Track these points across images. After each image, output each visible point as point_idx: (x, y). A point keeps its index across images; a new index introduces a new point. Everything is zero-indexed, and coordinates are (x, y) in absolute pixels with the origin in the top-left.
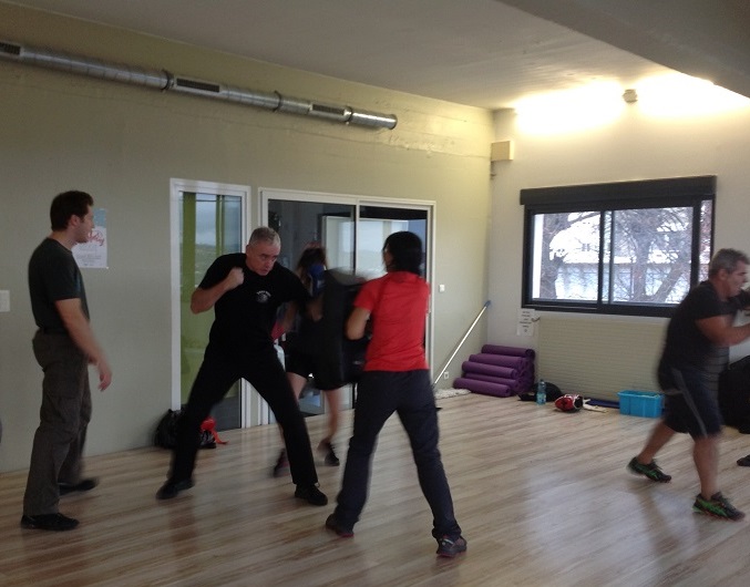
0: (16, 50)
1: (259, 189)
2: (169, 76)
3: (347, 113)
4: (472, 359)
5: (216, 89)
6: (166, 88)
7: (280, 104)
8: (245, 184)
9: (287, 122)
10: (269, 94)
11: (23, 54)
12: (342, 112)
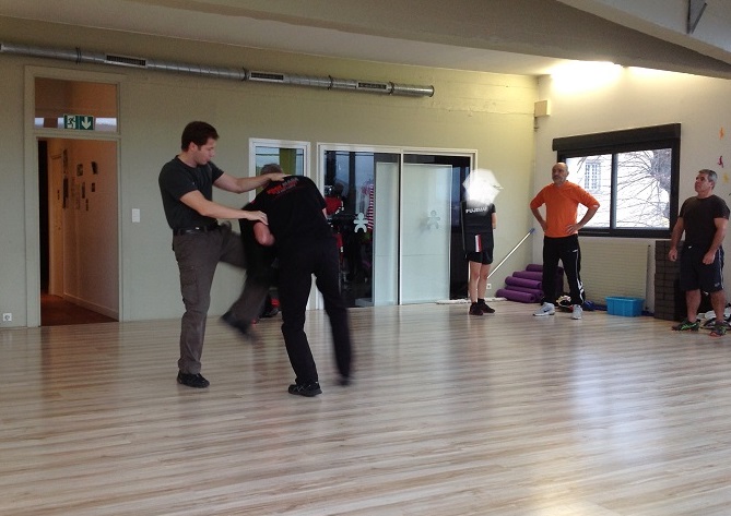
0: (143, 63)
1: (318, 144)
2: (246, 71)
3: (389, 87)
4: (515, 275)
5: (281, 77)
6: (245, 79)
7: (332, 84)
8: (306, 140)
9: (340, 96)
10: (324, 78)
11: (148, 65)
12: (385, 87)
